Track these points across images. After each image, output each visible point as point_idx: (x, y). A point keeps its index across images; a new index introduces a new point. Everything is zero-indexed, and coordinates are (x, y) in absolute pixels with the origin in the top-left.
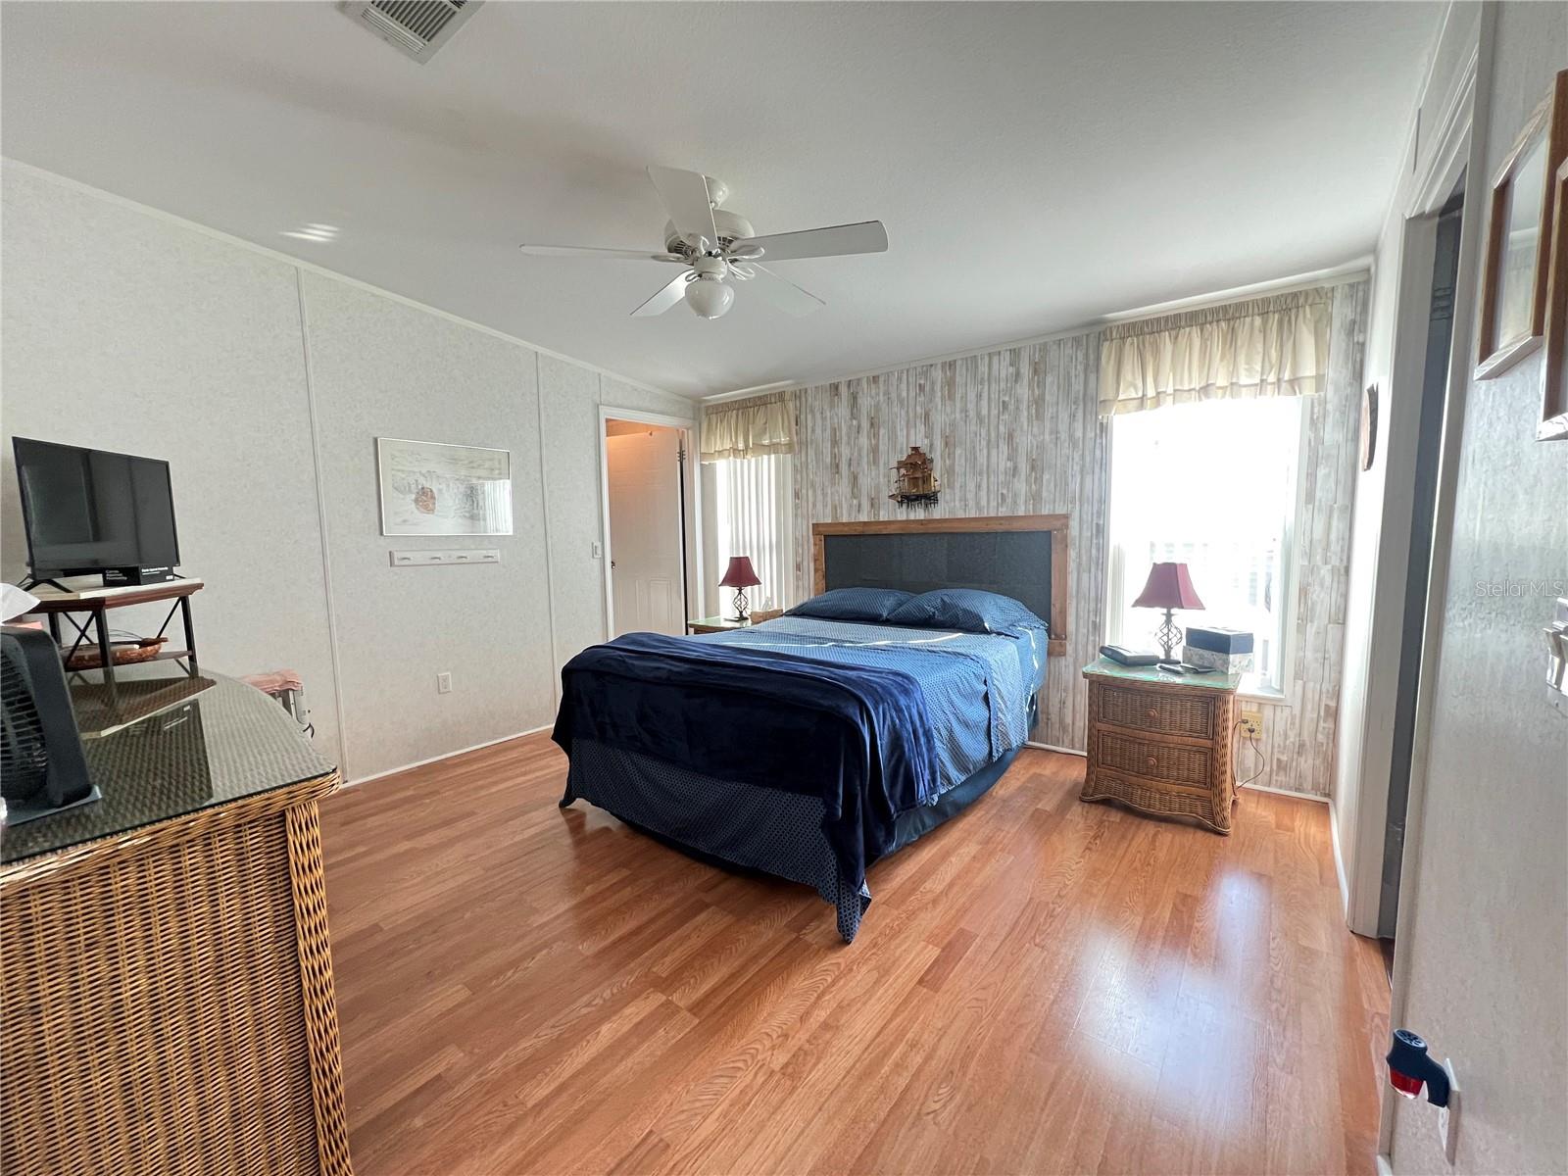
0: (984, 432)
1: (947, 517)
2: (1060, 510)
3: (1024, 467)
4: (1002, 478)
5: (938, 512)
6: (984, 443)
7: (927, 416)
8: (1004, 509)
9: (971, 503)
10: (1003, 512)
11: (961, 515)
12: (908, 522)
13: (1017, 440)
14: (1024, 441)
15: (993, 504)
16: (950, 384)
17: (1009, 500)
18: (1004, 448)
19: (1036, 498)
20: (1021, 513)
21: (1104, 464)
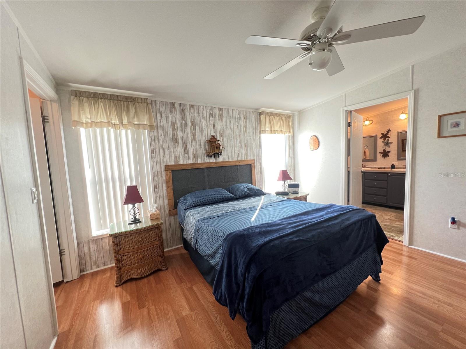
0: (232, 133)
1: (223, 161)
2: (252, 158)
3: (243, 146)
4: (238, 148)
5: (220, 159)
6: (232, 137)
7: (214, 125)
8: (239, 158)
9: (230, 156)
10: (239, 159)
11: (227, 160)
12: (210, 163)
13: (241, 137)
14: (243, 138)
15: (236, 156)
16: (221, 115)
17: (240, 155)
18: (238, 139)
19: (246, 155)
20: (243, 159)
21: (260, 146)
